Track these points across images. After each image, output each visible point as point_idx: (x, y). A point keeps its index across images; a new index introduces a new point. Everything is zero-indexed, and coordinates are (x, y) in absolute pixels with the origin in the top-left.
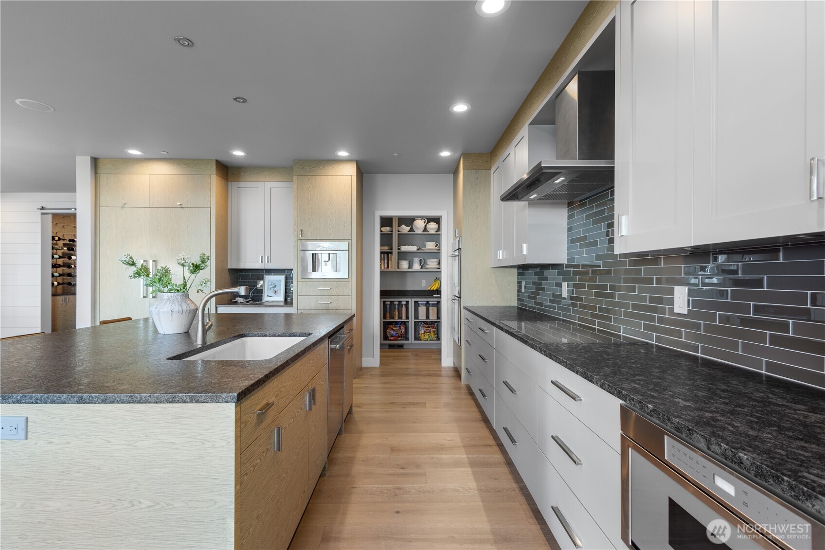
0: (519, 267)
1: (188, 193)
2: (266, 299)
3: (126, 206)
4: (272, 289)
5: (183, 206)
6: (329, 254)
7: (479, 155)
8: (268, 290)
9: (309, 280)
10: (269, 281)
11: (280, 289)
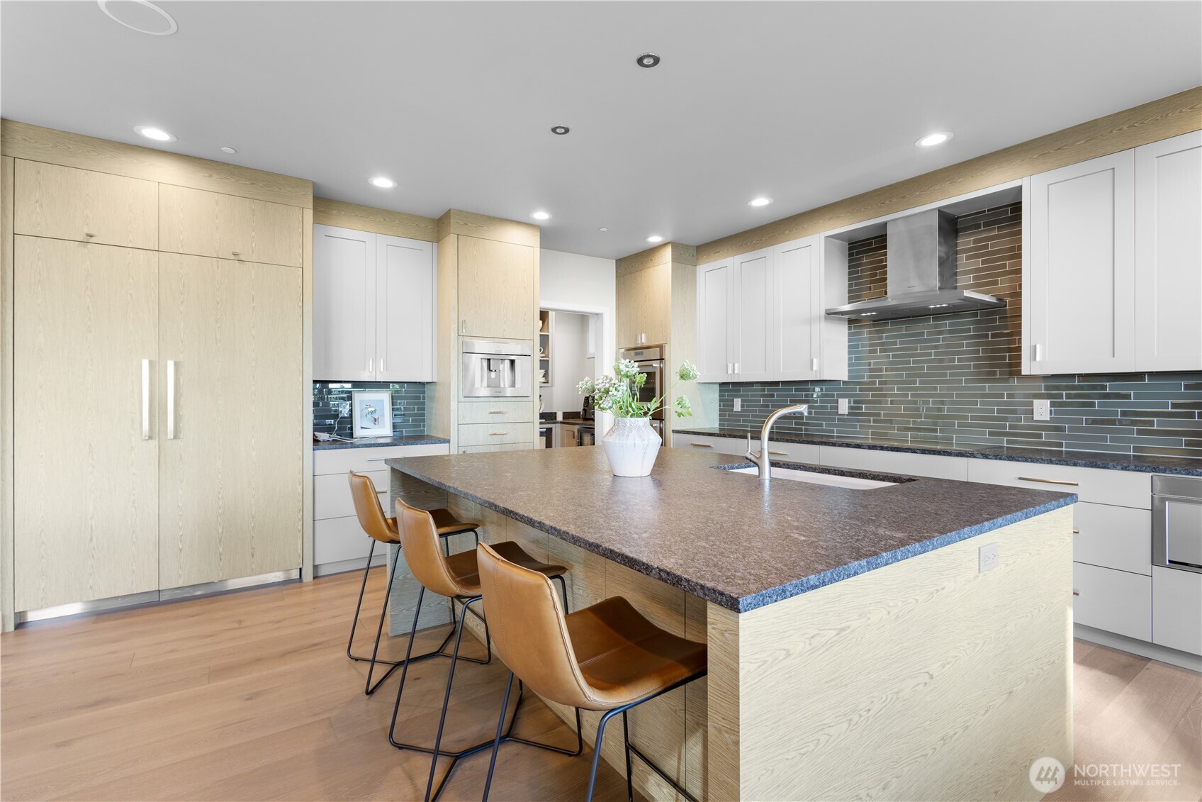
0: (722, 384)
1: (253, 234)
2: (358, 432)
3: (93, 240)
4: (369, 416)
5: (242, 258)
6: (489, 360)
7: (686, 247)
8: (361, 417)
9: (475, 399)
10: (361, 402)
11: (383, 416)
